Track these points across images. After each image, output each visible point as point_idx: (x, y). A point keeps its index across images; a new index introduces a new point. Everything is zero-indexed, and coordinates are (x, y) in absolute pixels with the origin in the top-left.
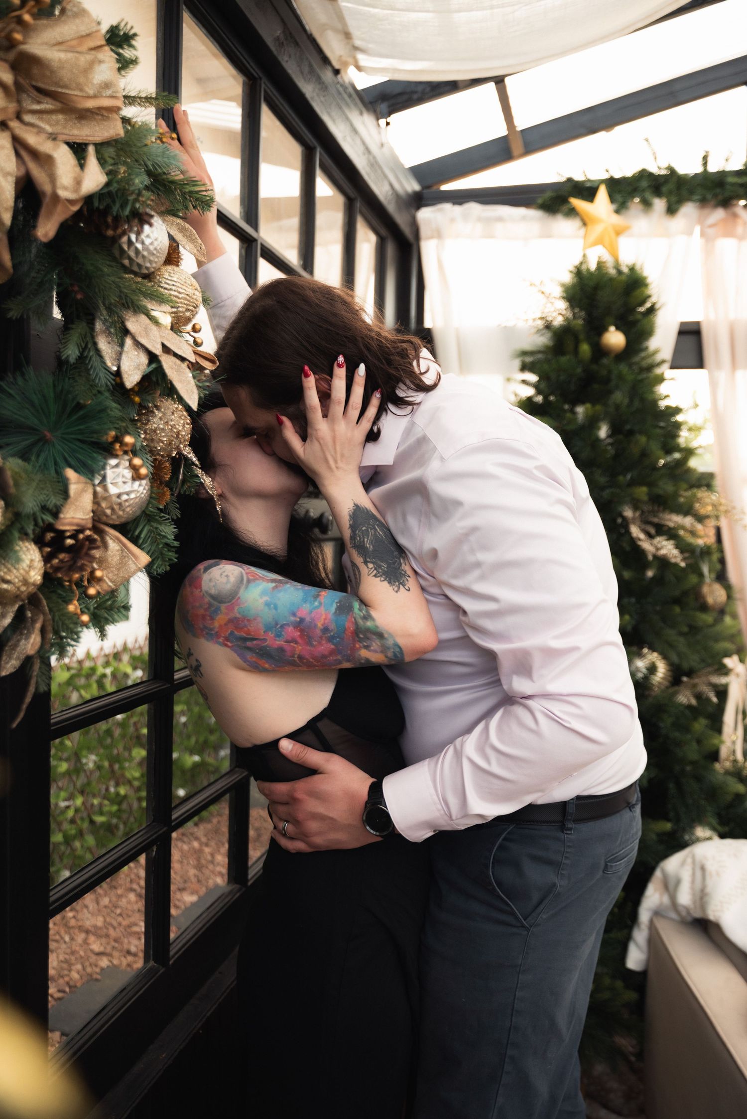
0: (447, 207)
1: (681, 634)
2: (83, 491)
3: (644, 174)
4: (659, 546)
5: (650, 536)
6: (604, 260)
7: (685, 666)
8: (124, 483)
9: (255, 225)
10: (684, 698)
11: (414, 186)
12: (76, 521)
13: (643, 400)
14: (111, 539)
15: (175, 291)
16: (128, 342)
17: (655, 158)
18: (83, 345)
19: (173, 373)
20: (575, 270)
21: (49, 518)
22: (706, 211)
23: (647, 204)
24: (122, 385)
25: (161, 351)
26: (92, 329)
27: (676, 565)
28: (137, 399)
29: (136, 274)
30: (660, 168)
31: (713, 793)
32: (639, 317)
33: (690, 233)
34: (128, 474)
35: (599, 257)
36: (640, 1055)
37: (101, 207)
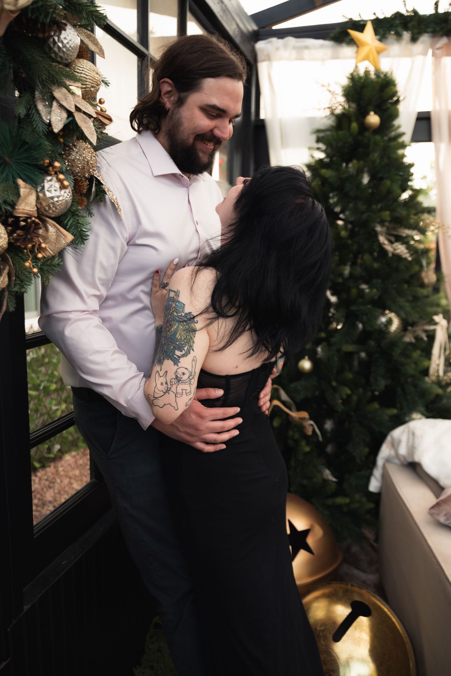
0: (274, 40)
1: (408, 301)
2: (29, 194)
3: (398, 15)
4: (396, 248)
5: (391, 242)
6: (369, 70)
7: (410, 320)
8: (55, 190)
9: (146, 46)
10: (409, 338)
11: (252, 27)
12: (26, 211)
13: (389, 158)
14: (50, 225)
15: (84, 74)
16: (55, 104)
17: (405, 4)
18: (28, 107)
19: (81, 122)
20: (350, 77)
21: (9, 208)
22: (436, 39)
23: (399, 36)
24: (52, 131)
25: (75, 110)
26: (33, 96)
27: (405, 259)
28: (62, 140)
29: (60, 63)
30: (407, 11)
31: (423, 393)
32: (389, 106)
33: (425, 54)
34: (57, 185)
35: (366, 68)
36: (377, 540)
37: (33, 17)
